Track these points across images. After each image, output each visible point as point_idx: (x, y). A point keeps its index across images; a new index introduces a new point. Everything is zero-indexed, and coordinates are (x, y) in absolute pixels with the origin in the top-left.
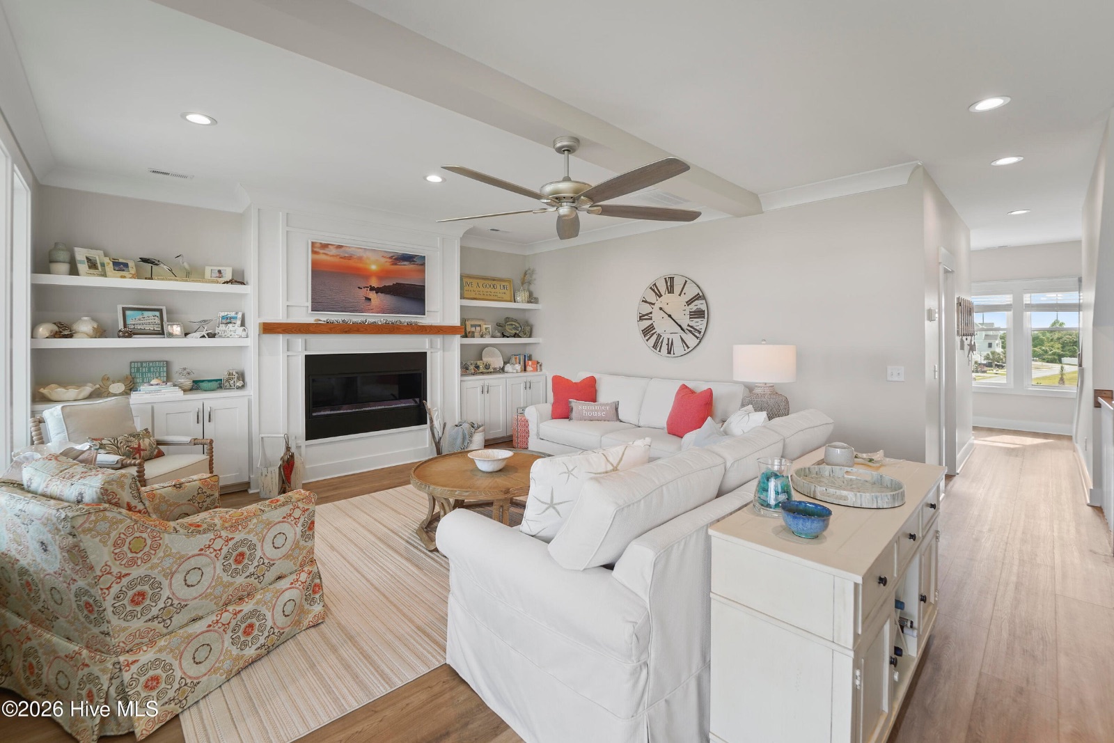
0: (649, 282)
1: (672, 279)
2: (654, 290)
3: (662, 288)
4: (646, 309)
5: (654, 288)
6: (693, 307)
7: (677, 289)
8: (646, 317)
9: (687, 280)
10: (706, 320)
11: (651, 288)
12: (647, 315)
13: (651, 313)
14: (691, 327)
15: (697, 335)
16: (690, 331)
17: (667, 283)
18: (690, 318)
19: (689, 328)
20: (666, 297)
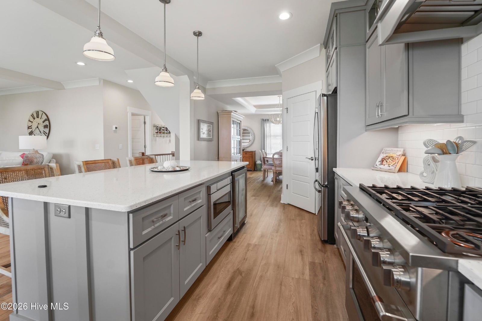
0: (31, 114)
1: (38, 112)
2: (32, 116)
3: (35, 116)
4: (30, 124)
5: (32, 115)
6: (45, 124)
7: (40, 116)
8: (30, 127)
9: (43, 113)
10: (49, 129)
11: (31, 115)
12: (30, 126)
13: (32, 126)
14: (44, 131)
15: (46, 135)
16: (44, 133)
17: (36, 114)
18: (44, 128)
19: (44, 132)
20: (36, 119)
